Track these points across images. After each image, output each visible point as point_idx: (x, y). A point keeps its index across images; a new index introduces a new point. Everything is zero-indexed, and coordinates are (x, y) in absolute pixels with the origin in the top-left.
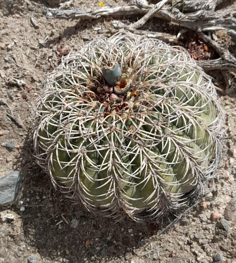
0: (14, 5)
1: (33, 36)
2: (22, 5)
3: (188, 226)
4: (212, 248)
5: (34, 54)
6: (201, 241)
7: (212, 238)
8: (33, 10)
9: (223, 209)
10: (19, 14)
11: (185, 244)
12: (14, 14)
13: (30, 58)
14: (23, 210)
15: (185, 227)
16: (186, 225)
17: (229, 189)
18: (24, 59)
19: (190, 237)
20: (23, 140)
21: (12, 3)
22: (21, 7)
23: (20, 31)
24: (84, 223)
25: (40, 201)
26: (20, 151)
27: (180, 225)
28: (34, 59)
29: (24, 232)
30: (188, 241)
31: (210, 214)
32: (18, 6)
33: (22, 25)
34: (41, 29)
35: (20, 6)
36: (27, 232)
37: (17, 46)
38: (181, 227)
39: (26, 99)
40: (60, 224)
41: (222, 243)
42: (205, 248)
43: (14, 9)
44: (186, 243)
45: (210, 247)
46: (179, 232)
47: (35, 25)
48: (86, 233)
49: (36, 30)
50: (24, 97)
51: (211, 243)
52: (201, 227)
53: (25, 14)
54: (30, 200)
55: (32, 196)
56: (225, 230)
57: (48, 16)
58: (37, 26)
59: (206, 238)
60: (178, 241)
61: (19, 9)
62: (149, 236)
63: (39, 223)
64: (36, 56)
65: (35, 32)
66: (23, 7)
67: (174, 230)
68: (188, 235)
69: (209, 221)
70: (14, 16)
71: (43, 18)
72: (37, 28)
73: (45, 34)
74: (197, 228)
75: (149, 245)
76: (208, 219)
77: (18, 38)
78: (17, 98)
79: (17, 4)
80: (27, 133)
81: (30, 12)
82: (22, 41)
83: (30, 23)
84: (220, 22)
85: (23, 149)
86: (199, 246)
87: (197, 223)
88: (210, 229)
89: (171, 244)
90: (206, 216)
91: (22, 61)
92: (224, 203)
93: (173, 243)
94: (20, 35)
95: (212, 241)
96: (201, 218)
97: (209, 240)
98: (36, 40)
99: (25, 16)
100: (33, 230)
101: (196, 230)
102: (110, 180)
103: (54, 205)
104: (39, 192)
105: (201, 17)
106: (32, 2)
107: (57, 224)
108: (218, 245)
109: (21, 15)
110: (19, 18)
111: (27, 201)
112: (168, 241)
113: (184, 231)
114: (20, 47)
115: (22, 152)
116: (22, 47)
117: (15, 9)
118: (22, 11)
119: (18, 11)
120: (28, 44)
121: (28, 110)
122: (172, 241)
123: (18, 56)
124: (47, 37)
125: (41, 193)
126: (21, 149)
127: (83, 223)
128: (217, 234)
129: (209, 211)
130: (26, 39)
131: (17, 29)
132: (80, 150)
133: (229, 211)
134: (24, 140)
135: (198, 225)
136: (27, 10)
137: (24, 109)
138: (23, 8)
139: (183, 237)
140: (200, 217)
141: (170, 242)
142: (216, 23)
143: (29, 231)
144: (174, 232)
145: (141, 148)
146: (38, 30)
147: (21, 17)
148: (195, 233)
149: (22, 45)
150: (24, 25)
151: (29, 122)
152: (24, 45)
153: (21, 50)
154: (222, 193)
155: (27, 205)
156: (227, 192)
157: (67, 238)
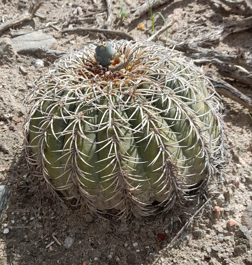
0: (4, 56)
1: (22, 81)
2: (11, 57)
3: (202, 240)
4: (235, 262)
5: (22, 95)
6: (220, 255)
7: (233, 251)
8: (22, 62)
9: (240, 217)
10: (8, 64)
11: (201, 260)
12: (3, 65)
13: (18, 97)
14: (7, 233)
15: (199, 240)
16: (200, 239)
17: (242, 197)
18: (12, 98)
19: (207, 252)
20: (9, 164)
21: (2, 53)
22: (10, 59)
23: (9, 78)
24: (80, 242)
25: (27, 222)
26: (5, 174)
27: (193, 239)
28: (22, 98)
29: (7, 256)
30: (205, 256)
31: (226, 224)
32: (8, 57)
33: (11, 73)
34: (30, 75)
35: (9, 57)
36: (10, 258)
37: (5, 89)
38: (194, 241)
39: (12, 130)
40: (52, 245)
41: (245, 256)
42: (227, 262)
43: (3, 60)
44: (203, 258)
45: (233, 262)
46: (193, 247)
47: (23, 72)
48: (83, 254)
49: (25, 77)
50: (11, 128)
51: (233, 257)
52: (218, 240)
53: (15, 65)
54: (15, 222)
55: (18, 217)
56: (247, 239)
57: (37, 64)
58: (25, 73)
59: (226, 252)
60: (193, 257)
61: (8, 60)
62: (157, 251)
63: (25, 248)
64: (24, 96)
65: (24, 78)
66: (12, 58)
67: (187, 245)
68: (204, 249)
69: (226, 231)
70: (3, 66)
71: (31, 67)
72: (25, 74)
73: (34, 78)
74: (214, 240)
75: (160, 261)
76: (224, 229)
77: (6, 83)
78: (4, 130)
79: (7, 55)
80: (13, 158)
81: (19, 63)
82: (10, 85)
83: (18, 71)
84: (203, 55)
85: (8, 173)
86: (219, 263)
87: (212, 235)
88: (228, 240)
89: (185, 261)
90: (222, 226)
91: (10, 100)
92: (239, 211)
93: (188, 260)
94: (8, 80)
95: (234, 254)
96: (216, 229)
97: (229, 253)
98: (24, 84)
99: (13, 66)
100: (19, 256)
101: (213, 243)
102: (110, 141)
103: (43, 225)
104: (27, 213)
105: (185, 46)
106: (21, 55)
107: (47, 247)
108: (242, 259)
109: (10, 66)
110: (8, 68)
111: (12, 223)
112: (182, 257)
113: (198, 246)
114: (8, 89)
115: (7, 176)
116: (10, 89)
117: (5, 60)
118: (11, 62)
119: (7, 63)
120: (17, 86)
121: (15, 139)
122: (186, 258)
123: (6, 96)
124: (35, 81)
125: (28, 214)
126: (7, 172)
127: (78, 242)
128: (238, 244)
129: (224, 221)
130: (14, 83)
131: (6, 76)
132: (77, 116)
133: (246, 217)
134: (11, 164)
135: (213, 237)
136: (16, 62)
137: (11, 139)
138: (12, 60)
139: (199, 253)
140: (214, 228)
141: (184, 259)
142: (200, 56)
143: (13, 256)
144: (187, 247)
145: (140, 106)
146: (27, 76)
147: (10, 68)
148: (211, 246)
149: (10, 88)
150: (12, 73)
151: (16, 148)
152: (12, 88)
153: (9, 92)
154: (234, 201)
155: (11, 228)
156: (240, 200)
157: (59, 262)
